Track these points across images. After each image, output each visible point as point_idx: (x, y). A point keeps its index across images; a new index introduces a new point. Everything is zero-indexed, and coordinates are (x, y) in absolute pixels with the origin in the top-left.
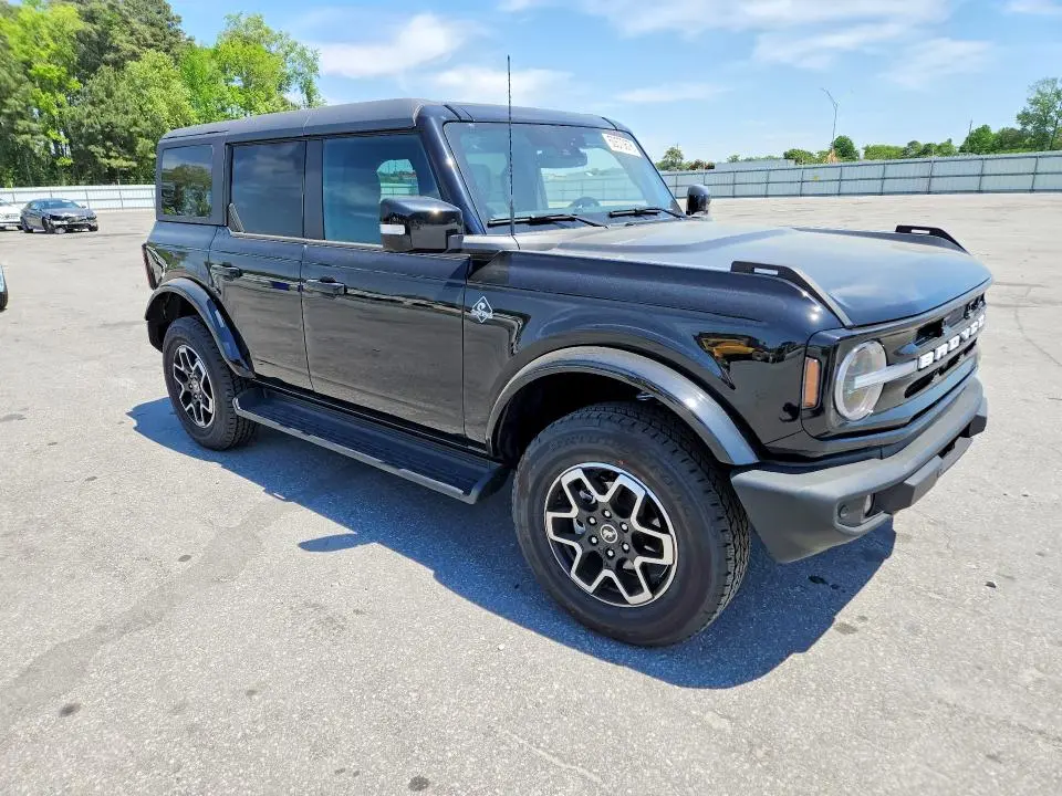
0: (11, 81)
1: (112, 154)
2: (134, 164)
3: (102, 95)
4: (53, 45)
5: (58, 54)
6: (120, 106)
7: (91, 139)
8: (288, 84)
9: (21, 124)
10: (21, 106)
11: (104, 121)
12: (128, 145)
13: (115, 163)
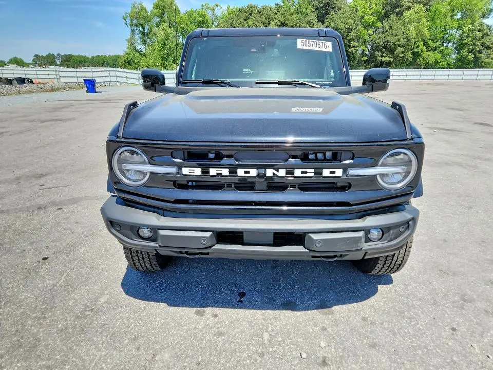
0: (354, 25)
1: (384, 55)
2: (392, 60)
3: (387, 28)
4: (375, 7)
5: (376, 11)
6: (394, 33)
7: (378, 49)
8: (489, 15)
9: (353, 43)
10: (354, 35)
11: (385, 40)
12: (391, 51)
13: (383, 59)
